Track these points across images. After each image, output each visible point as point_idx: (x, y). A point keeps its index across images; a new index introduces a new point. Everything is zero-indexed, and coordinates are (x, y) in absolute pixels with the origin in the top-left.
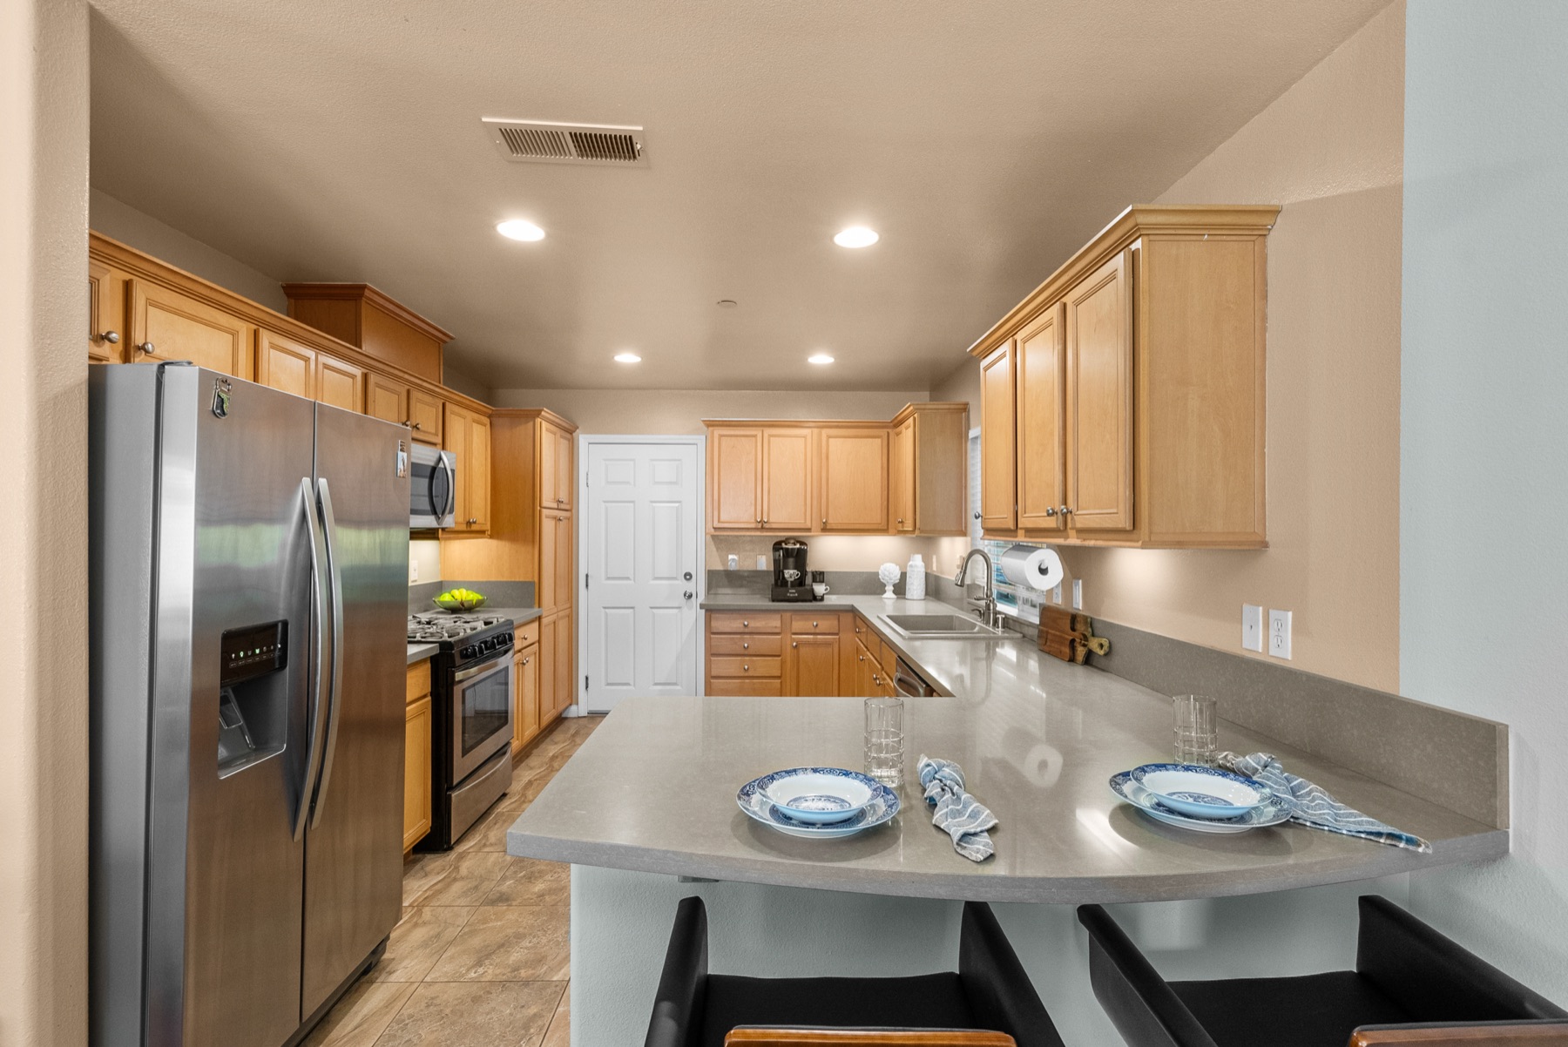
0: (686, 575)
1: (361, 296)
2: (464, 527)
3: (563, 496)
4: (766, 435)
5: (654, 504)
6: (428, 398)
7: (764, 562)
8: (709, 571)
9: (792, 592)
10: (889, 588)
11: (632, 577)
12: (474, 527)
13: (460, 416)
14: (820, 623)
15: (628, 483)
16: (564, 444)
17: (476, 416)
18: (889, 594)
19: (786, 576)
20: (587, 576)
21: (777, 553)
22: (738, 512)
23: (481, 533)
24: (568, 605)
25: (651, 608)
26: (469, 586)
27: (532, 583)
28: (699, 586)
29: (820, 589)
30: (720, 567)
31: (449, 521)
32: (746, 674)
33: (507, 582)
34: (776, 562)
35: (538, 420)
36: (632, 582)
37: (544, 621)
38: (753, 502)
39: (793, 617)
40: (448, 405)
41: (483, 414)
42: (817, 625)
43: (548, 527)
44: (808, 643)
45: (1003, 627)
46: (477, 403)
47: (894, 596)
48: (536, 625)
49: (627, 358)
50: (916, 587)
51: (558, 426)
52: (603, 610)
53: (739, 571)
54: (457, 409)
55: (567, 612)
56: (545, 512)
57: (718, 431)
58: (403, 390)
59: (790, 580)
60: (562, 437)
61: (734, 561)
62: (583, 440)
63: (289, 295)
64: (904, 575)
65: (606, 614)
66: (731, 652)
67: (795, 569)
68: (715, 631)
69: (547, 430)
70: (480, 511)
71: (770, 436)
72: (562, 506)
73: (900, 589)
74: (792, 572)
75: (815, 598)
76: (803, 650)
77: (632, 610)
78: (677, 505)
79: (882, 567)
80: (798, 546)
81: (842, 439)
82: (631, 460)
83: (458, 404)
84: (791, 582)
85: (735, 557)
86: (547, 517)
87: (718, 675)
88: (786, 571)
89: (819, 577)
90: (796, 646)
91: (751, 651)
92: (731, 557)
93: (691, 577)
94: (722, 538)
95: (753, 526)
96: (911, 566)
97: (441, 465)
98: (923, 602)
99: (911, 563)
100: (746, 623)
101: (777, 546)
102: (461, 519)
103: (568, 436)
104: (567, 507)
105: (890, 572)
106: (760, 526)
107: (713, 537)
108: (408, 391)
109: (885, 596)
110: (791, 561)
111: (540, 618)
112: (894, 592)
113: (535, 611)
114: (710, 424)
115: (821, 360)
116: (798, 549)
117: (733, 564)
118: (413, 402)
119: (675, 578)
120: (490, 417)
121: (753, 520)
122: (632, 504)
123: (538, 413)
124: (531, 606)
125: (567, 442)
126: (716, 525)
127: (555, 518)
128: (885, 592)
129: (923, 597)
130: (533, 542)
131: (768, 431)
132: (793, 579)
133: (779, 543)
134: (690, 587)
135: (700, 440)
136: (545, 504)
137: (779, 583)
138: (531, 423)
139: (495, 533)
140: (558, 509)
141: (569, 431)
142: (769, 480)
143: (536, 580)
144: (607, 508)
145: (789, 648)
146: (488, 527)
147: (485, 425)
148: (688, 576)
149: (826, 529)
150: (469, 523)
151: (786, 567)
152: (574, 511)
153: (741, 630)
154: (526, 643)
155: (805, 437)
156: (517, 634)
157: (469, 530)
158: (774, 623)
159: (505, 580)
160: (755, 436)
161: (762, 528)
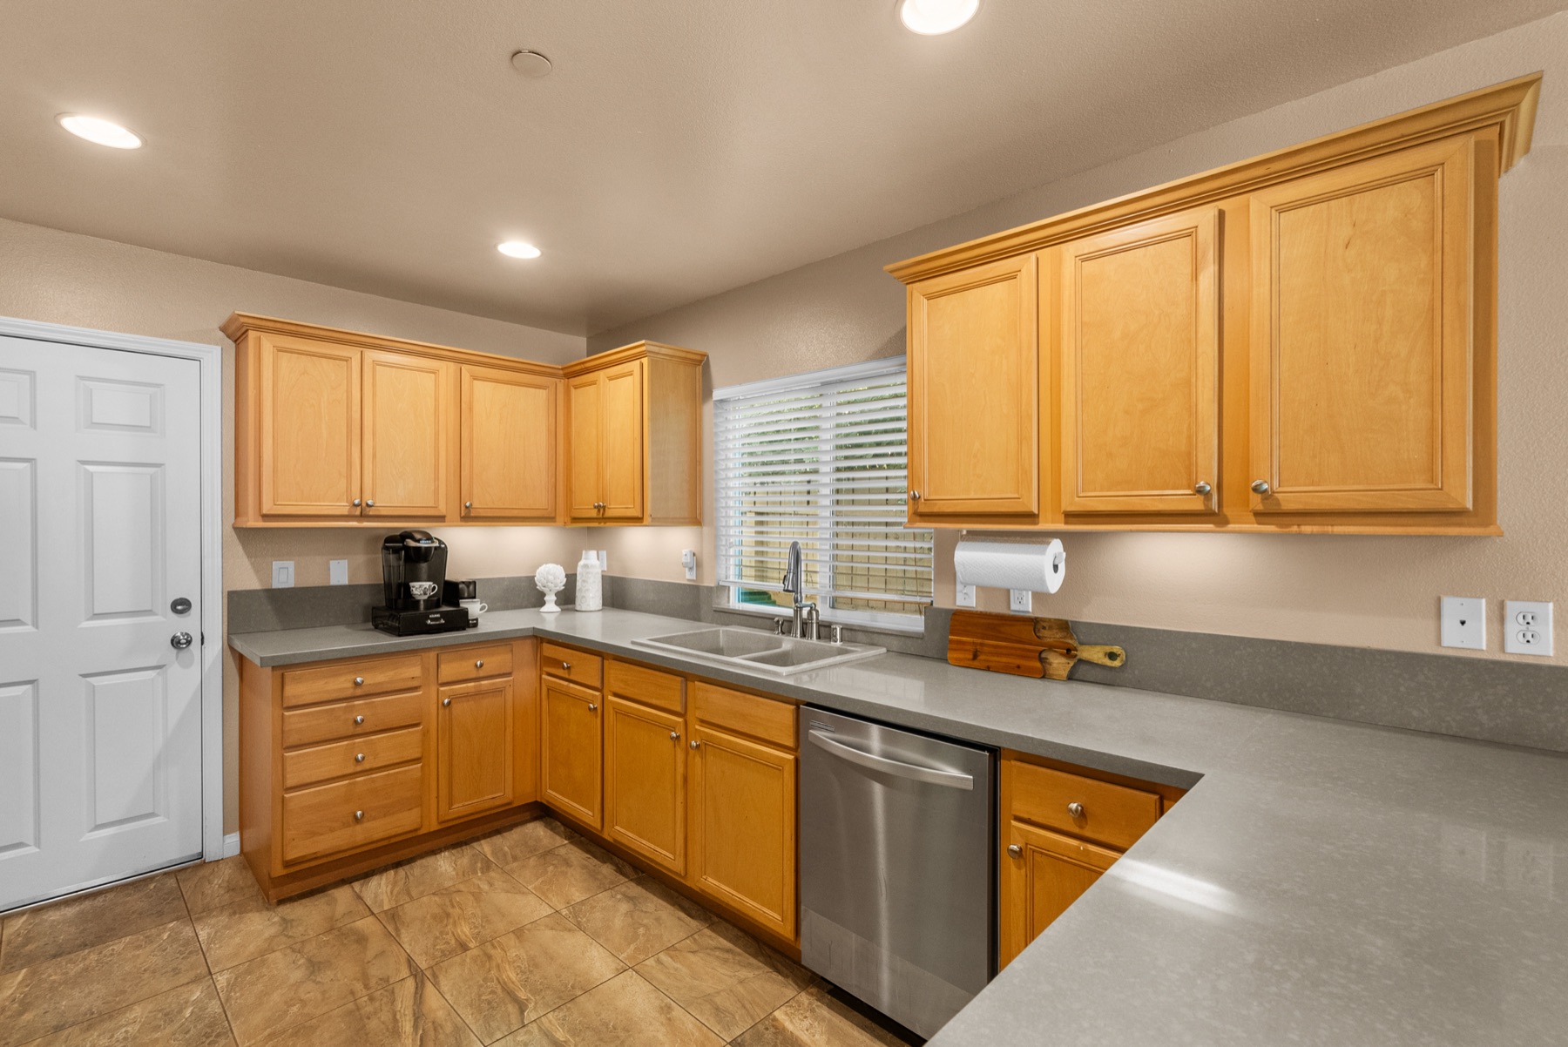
0: (174, 603)
4: (367, 360)
5: (91, 468)
7: (344, 571)
8: (234, 594)
9: (431, 618)
10: (551, 598)
11: (27, 618)
14: (485, 661)
15: (14, 419)
18: (551, 606)
19: (413, 591)
21: (390, 556)
28: (212, 619)
29: (472, 608)
30: (258, 585)
32: (359, 768)
34: (391, 570)
36: (29, 628)
38: (343, 471)
42: (481, 665)
44: (466, 696)
45: (841, 641)
47: (558, 609)
50: (591, 594)
53: (295, 588)
59: (422, 598)
61: (284, 571)
64: (571, 579)
66: (330, 736)
67: (428, 579)
68: (294, 702)
71: (375, 363)
73: (567, 598)
74: (427, 584)
75: (467, 623)
76: (457, 708)
77: (29, 686)
78: (149, 472)
79: (539, 570)
84: (424, 601)
87: (301, 782)
88: (417, 584)
89: (469, 589)
90: (449, 703)
91: (367, 727)
92: (279, 567)
93: (185, 607)
94: (259, 533)
95: (345, 511)
96: (586, 566)
98: (600, 612)
99: (581, 563)
100: (359, 680)
101: (388, 544)
105: (551, 576)
106: (358, 511)
107: (241, 530)
109: (543, 609)
110: (420, 567)
112: (557, 603)
115: (519, 250)
116: (428, 548)
117: (284, 578)
121: (342, 503)
126: (268, 508)
128: (544, 603)
129: (600, 607)
131: (371, 355)
132: (426, 597)
133: (395, 540)
134: (187, 624)
135: (210, 353)
137: (399, 603)
142: (374, 434)
145: (433, 708)
148: (181, 606)
149: (469, 517)
151: (411, 578)
153: (349, 693)
158: (411, 671)
160: (344, 359)
161: (361, 515)
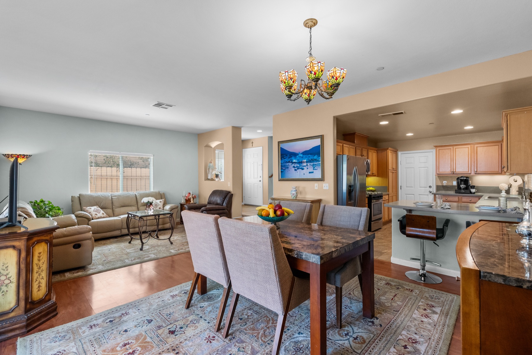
0: (430, 186)
1: (355, 134)
2: (372, 174)
3: (394, 167)
4: (454, 148)
5: (420, 168)
6: (365, 150)
7: (455, 183)
8: (437, 186)
9: (463, 191)
10: (504, 191)
11: (413, 187)
12: (374, 174)
13: (371, 152)
14: (472, 200)
15: (412, 163)
16: (394, 155)
17: (374, 151)
18: (504, 193)
19: (461, 186)
20: (401, 186)
21: (458, 180)
22: (446, 169)
23: (375, 176)
24: (396, 193)
25: (419, 195)
26: (372, 187)
27: (387, 187)
28: (434, 190)
29: (473, 190)
30: (440, 184)
31: (369, 173)
33: (381, 187)
34: (458, 183)
35: (388, 150)
36: (413, 188)
37: (390, 195)
38: (450, 167)
39: (463, 198)
40: (369, 150)
41: (375, 150)
43: (390, 174)
46: (374, 148)
48: (388, 196)
49: (410, 134)
51: (393, 151)
52: (405, 195)
53: (447, 186)
54: (370, 150)
55: (396, 194)
56: (389, 171)
57: (438, 149)
58: (361, 149)
59: (462, 188)
60: (394, 153)
61: (445, 183)
62: (399, 153)
63: (343, 136)
65: (406, 196)
67: (464, 184)
69: (390, 152)
70: (375, 172)
71: (456, 148)
72: (394, 169)
74: (463, 185)
75: (471, 193)
77: (413, 195)
78: (427, 168)
79: (500, 185)
80: (465, 178)
81: (483, 147)
82: (413, 157)
83: (371, 149)
85: (446, 182)
86: (390, 172)
88: (461, 185)
89: (473, 187)
92: (444, 182)
93: (431, 187)
94: (441, 176)
95: (450, 173)
97: (368, 162)
100: (446, 199)
101: (458, 179)
102: (371, 173)
103: (396, 153)
104: (395, 170)
105: (503, 187)
106: (452, 173)
107: (438, 176)
108: (362, 149)
109: (502, 194)
110: (462, 182)
111: (388, 195)
113: (387, 193)
114: (436, 147)
115: (469, 128)
116: (465, 179)
117: (445, 184)
118: (363, 151)
119: (426, 187)
120: (377, 151)
121: (450, 171)
122: (413, 168)
123: (388, 149)
124: (387, 192)
125: (395, 154)
126: (438, 173)
127: (392, 172)
128: (502, 192)
130: (387, 177)
131: (455, 147)
132: (463, 188)
133: (459, 178)
134: (431, 190)
135: (434, 151)
136: (389, 169)
137: (459, 188)
138: (386, 152)
139: (378, 175)
140: (393, 170)
141: (396, 152)
142: (456, 160)
143: (388, 186)
144: (406, 170)
146: (377, 174)
147: (376, 153)
148: (430, 187)
149: (477, 173)
150: (373, 174)
151: (461, 184)
152: (397, 170)
154: (385, 199)
155: (468, 148)
156: (384, 197)
157: (373, 175)
158: (456, 199)
159: (381, 186)
160: (451, 149)
161: (453, 173)
